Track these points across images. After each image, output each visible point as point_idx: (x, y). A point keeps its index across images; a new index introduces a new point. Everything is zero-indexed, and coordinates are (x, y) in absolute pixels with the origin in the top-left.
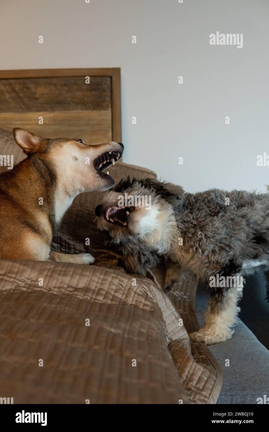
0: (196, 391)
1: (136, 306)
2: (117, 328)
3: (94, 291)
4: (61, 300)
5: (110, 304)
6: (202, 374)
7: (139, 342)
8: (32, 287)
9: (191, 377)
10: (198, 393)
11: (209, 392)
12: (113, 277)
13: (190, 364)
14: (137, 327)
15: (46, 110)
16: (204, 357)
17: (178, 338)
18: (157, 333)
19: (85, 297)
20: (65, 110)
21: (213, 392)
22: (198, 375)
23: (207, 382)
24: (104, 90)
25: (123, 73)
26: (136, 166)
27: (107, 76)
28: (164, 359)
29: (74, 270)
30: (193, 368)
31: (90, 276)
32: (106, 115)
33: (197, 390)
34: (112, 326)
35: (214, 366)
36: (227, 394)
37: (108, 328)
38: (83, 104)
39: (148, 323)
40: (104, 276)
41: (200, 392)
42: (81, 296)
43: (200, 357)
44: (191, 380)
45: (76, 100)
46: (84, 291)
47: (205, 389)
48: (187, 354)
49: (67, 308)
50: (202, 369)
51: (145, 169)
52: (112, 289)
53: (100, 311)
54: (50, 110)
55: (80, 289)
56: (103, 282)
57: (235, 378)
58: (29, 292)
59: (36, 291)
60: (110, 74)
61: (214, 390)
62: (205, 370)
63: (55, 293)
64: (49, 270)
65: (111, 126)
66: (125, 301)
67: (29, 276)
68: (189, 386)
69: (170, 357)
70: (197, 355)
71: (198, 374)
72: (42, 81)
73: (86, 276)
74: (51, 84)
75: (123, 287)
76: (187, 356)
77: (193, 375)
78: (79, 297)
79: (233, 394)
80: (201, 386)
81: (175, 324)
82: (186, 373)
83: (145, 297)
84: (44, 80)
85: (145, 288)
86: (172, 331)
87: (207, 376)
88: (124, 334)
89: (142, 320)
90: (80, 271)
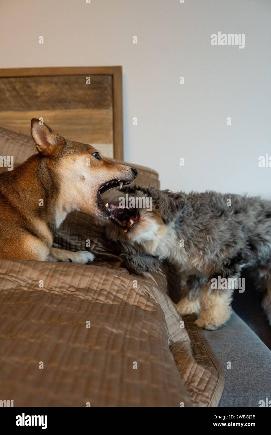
0: (198, 392)
1: (137, 307)
2: (118, 328)
3: (95, 291)
4: (62, 300)
5: (112, 305)
6: (203, 374)
7: (141, 343)
8: (33, 287)
9: (192, 378)
10: (199, 394)
11: (211, 392)
12: (115, 277)
13: (191, 365)
14: (139, 328)
15: (47, 109)
16: (206, 358)
17: (178, 340)
18: (159, 333)
19: (86, 297)
21: (214, 392)
22: (200, 376)
23: (208, 382)
24: (106, 89)
25: (124, 71)
27: (108, 75)
28: (166, 360)
29: (76, 270)
30: (194, 369)
31: (92, 277)
32: (107, 113)
33: (199, 391)
34: (113, 327)
35: (215, 367)
36: (230, 395)
37: (110, 329)
38: (85, 103)
39: (150, 324)
40: (106, 276)
41: (202, 393)
42: (82, 296)
43: (202, 357)
44: (192, 381)
45: (77, 99)
46: (86, 291)
47: (207, 389)
48: (188, 355)
49: (68, 308)
50: (204, 370)
51: (147, 168)
52: (114, 290)
53: (102, 311)
54: (50, 109)
55: (82, 289)
56: (105, 282)
57: (238, 379)
58: (30, 292)
59: (37, 291)
60: (111, 72)
61: (216, 390)
62: (207, 371)
63: (56, 293)
64: (51, 269)
65: (112, 124)
66: (127, 301)
67: (30, 275)
68: (191, 387)
69: (172, 358)
70: (199, 355)
72: (43, 80)
73: (88, 276)
74: (51, 82)
75: (125, 287)
76: (188, 357)
77: (194, 376)
78: (80, 297)
79: (236, 395)
80: (202, 387)
81: (176, 326)
82: (188, 374)
83: (147, 298)
84: (44, 79)
85: (147, 289)
86: (173, 333)
87: (209, 376)
88: (125, 334)
89: (144, 321)
90: (82, 271)
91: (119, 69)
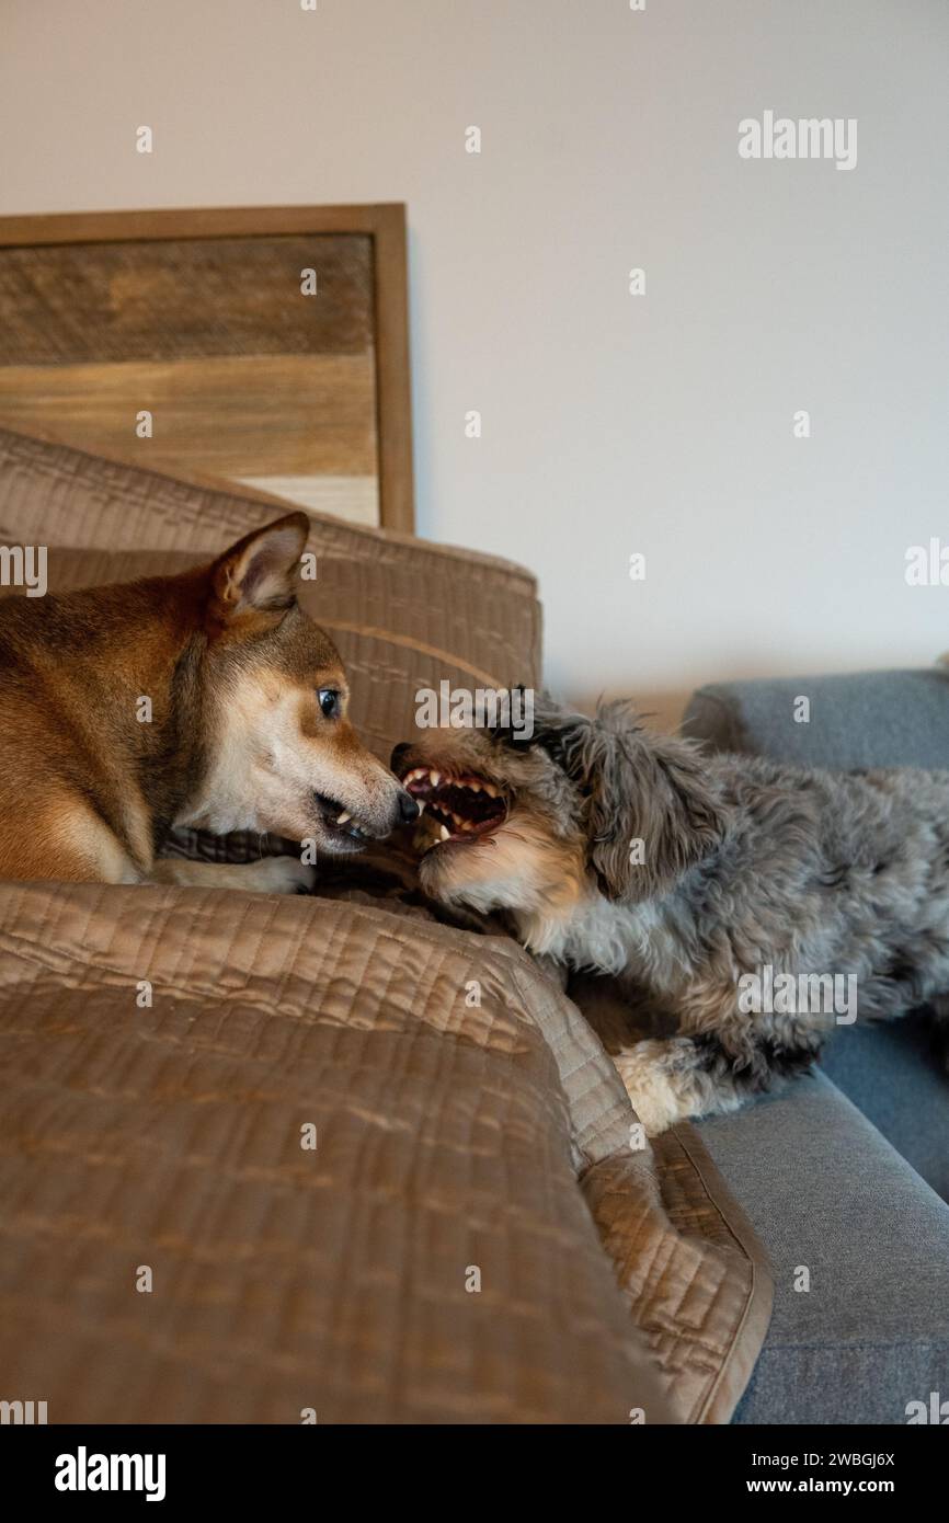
0: (679, 1333)
1: (463, 1039)
2: (397, 1113)
3: (315, 988)
4: (198, 1018)
5: (374, 1033)
6: (698, 1272)
7: (476, 1159)
8: (96, 976)
9: (659, 1284)
10: (685, 1340)
11: (726, 1336)
12: (381, 938)
13: (657, 1239)
14: (470, 1111)
15: (144, 357)
16: (708, 1216)
17: (611, 1149)
18: (539, 1129)
19: (284, 1008)
20: (211, 354)
21: (737, 1336)
22: (686, 1280)
23: (716, 1301)
24: (349, 283)
25: (413, 220)
26: (464, 551)
27: (359, 234)
28: (564, 1218)
29: (246, 914)
30: (667, 1254)
31: (301, 938)
32: (356, 369)
33: (684, 1332)
34: (378, 1108)
35: (740, 1245)
36: (790, 1343)
37: (366, 1116)
38: (279, 333)
39: (505, 1096)
40: (350, 934)
41: (695, 1338)
42: (268, 1004)
43: (694, 1214)
44: (660, 1297)
45: (249, 320)
46: (281, 986)
47: (711, 1325)
48: (644, 1204)
49: (220, 1047)
50: (700, 1257)
51: (496, 559)
52: (380, 981)
53: (337, 1054)
54: (157, 355)
55: (267, 979)
56: (348, 956)
58: (88, 992)
59: (111, 988)
60: (368, 226)
61: (743, 1329)
62: (711, 1260)
63: (178, 995)
64: (157, 914)
65: (372, 408)
66: (425, 1019)
67: (85, 935)
68: (655, 1318)
69: (586, 1213)
70: (682, 1207)
71: (687, 1276)
72: (127, 255)
73: (286, 934)
74: (159, 263)
75: (417, 972)
76: (647, 1211)
77: (667, 1276)
78: (261, 1007)
79: (813, 1343)
80: (695, 1316)
81: (601, 1102)
82: (644, 1272)
83: (494, 1005)
84: (134, 251)
85: (494, 977)
86: (591, 1126)
87: (719, 1280)
88: (421, 1133)
89: (485, 1088)
90: (267, 918)
91: (394, 214)
